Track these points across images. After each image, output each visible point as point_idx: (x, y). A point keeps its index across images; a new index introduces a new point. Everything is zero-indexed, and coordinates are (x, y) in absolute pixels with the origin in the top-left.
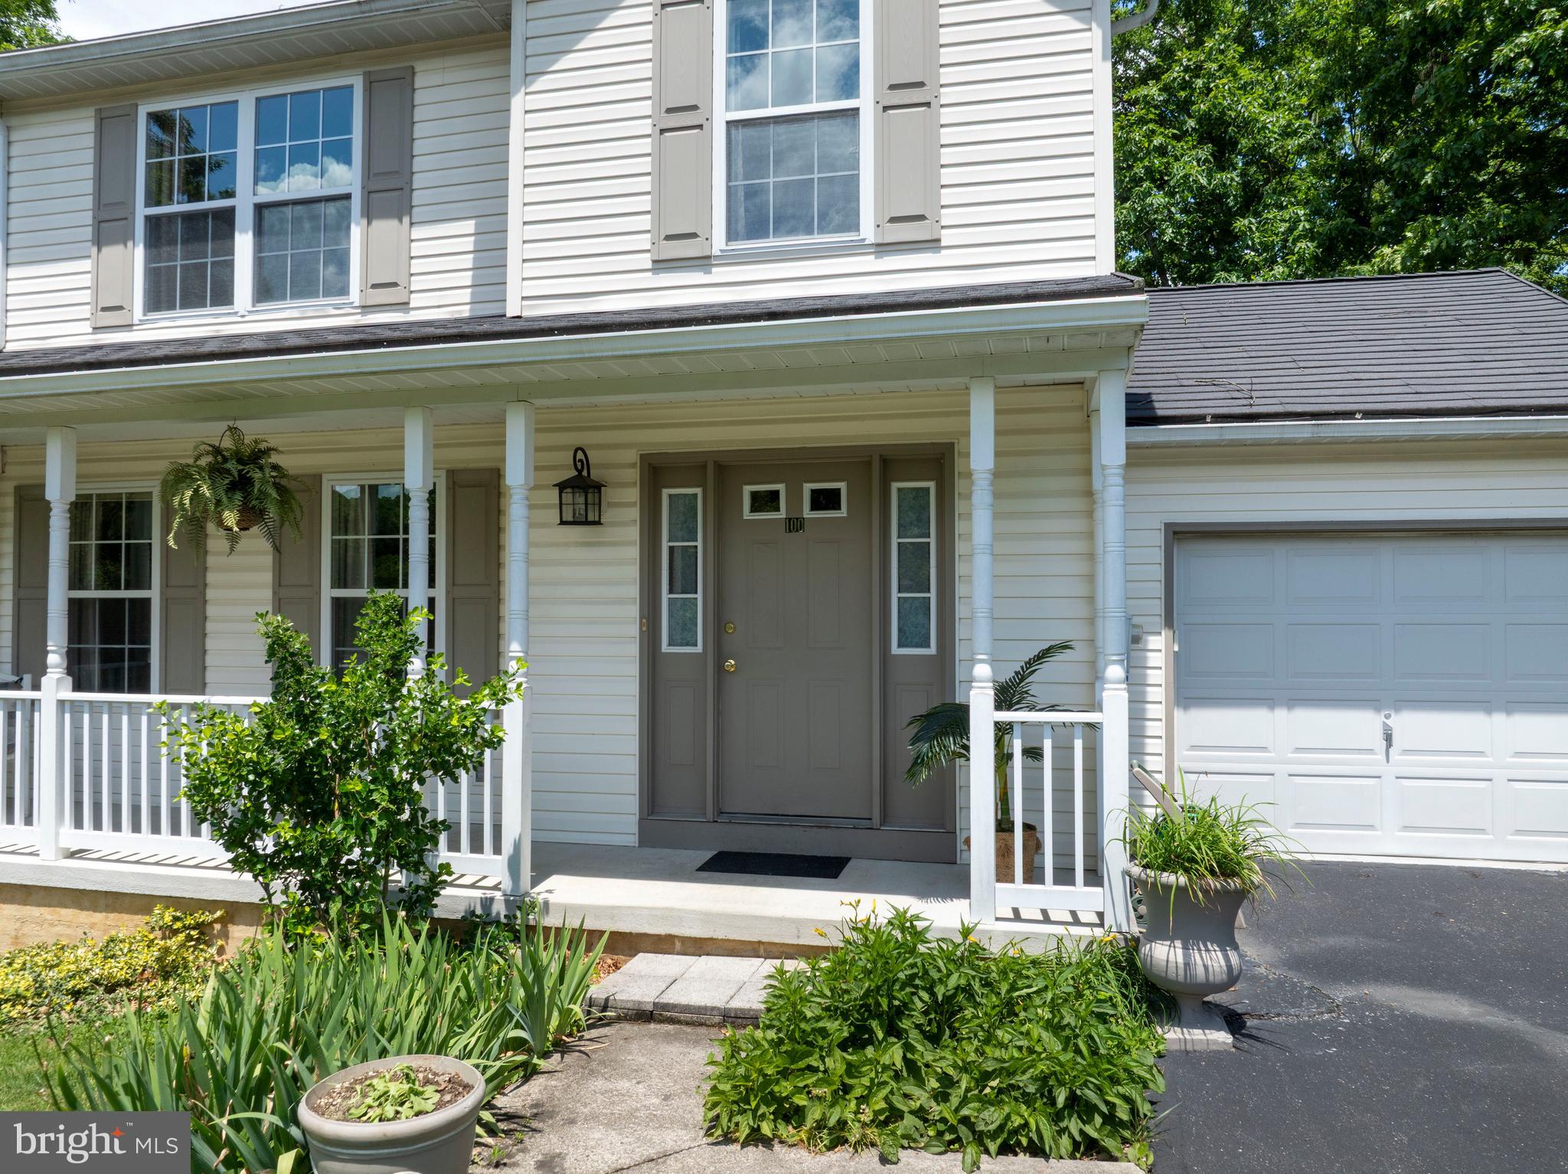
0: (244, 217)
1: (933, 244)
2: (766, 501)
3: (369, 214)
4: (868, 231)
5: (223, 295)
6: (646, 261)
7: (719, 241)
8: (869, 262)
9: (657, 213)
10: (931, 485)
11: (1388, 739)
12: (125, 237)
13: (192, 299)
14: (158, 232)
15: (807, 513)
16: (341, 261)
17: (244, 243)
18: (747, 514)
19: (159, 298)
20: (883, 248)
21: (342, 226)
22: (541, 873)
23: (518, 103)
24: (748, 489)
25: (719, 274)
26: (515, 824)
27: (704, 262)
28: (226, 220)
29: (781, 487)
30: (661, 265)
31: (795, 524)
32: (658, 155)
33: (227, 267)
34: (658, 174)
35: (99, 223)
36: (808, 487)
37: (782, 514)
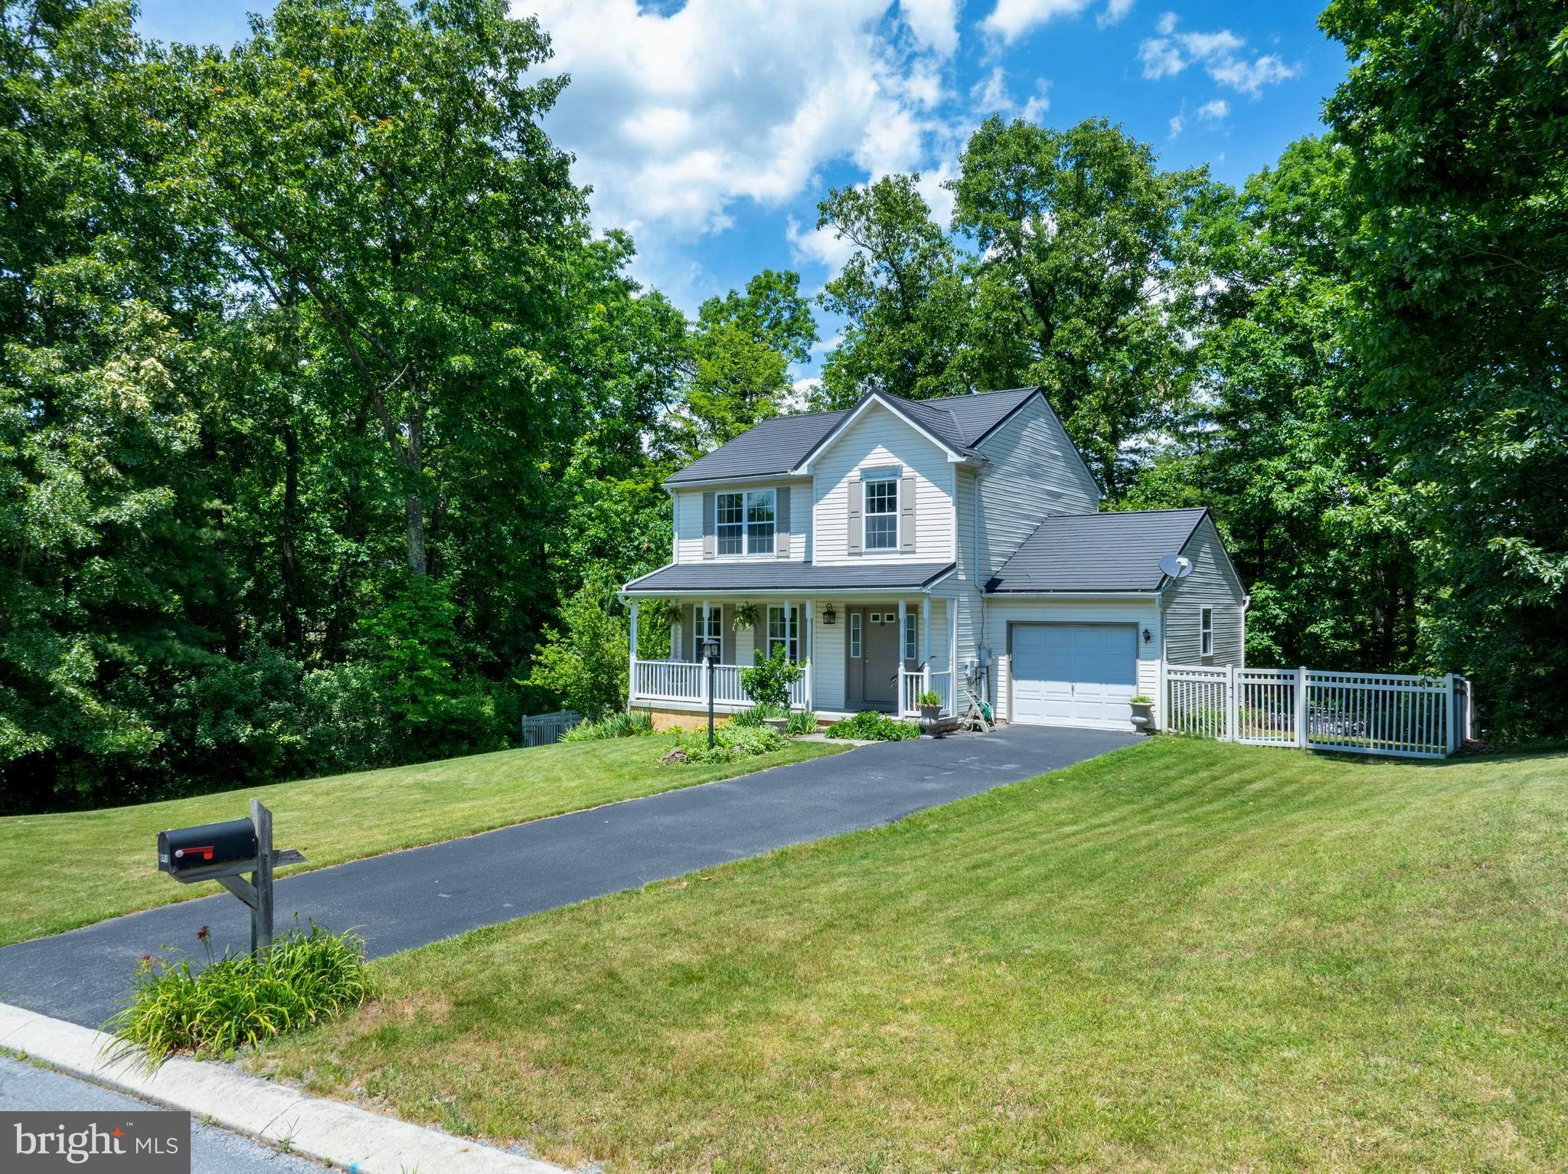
0: (745, 529)
1: (914, 552)
2: (876, 618)
3: (779, 531)
4: (898, 548)
5: (740, 551)
6: (847, 552)
7: (864, 549)
8: (898, 556)
9: (849, 540)
10: (915, 614)
11: (1073, 689)
12: (712, 533)
13: (731, 551)
14: (722, 532)
15: (886, 621)
16: (771, 542)
17: (745, 537)
18: (871, 621)
19: (722, 551)
20: (902, 553)
21: (771, 533)
22: (815, 709)
23: (815, 507)
24: (872, 614)
25: (864, 557)
26: (808, 696)
27: (860, 554)
28: (739, 530)
29: (880, 614)
30: (850, 554)
31: (883, 624)
32: (849, 524)
33: (740, 544)
34: (849, 529)
35: (705, 527)
36: (886, 614)
37: (880, 621)
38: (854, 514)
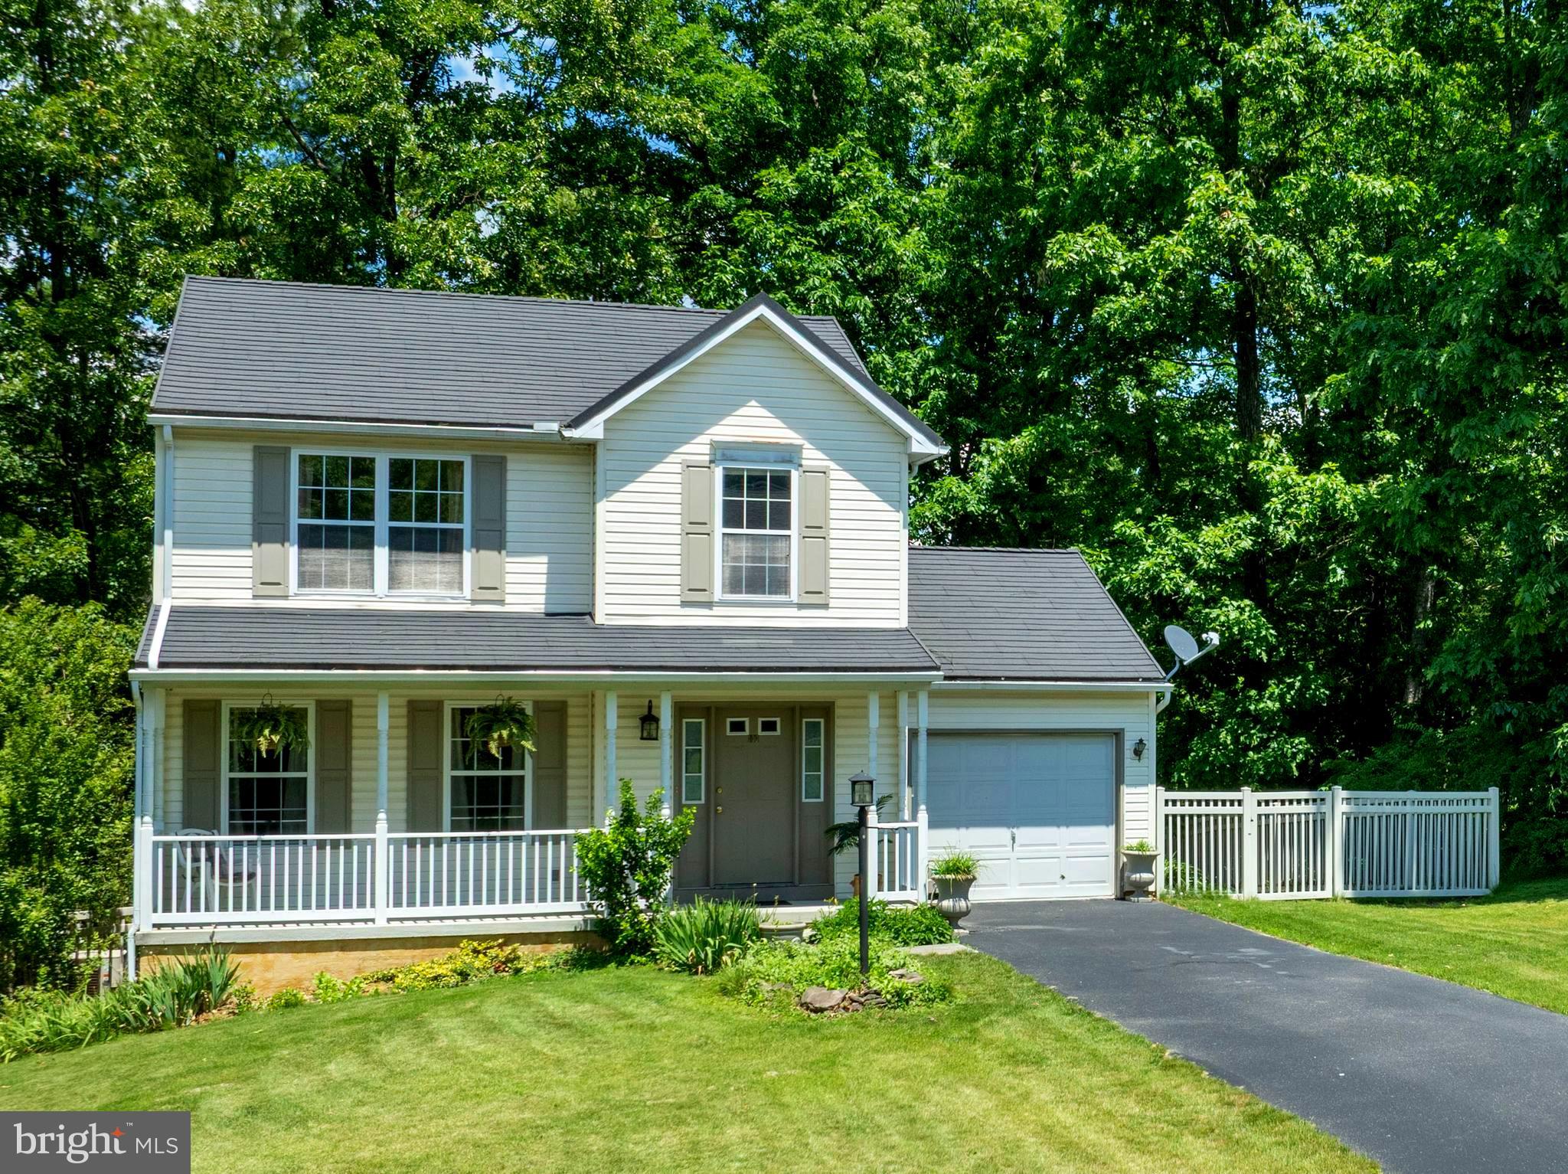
0: (381, 535)
1: (826, 606)
2: (738, 727)
3: (477, 545)
4: (794, 595)
5: (365, 583)
6: (677, 600)
7: (718, 594)
8: (794, 612)
9: (684, 575)
10: (822, 720)
11: (1013, 839)
13: (336, 582)
15: (760, 733)
16: (454, 568)
17: (380, 554)
18: (728, 733)
20: (801, 606)
21: (456, 549)
23: (601, 507)
24: (729, 720)
25: (717, 611)
27: (709, 605)
29: (746, 720)
30: (685, 604)
31: (753, 737)
32: (685, 545)
33: (363, 567)
34: (684, 555)
35: (258, 525)
36: (760, 720)
37: (747, 733)
38: (695, 527)
